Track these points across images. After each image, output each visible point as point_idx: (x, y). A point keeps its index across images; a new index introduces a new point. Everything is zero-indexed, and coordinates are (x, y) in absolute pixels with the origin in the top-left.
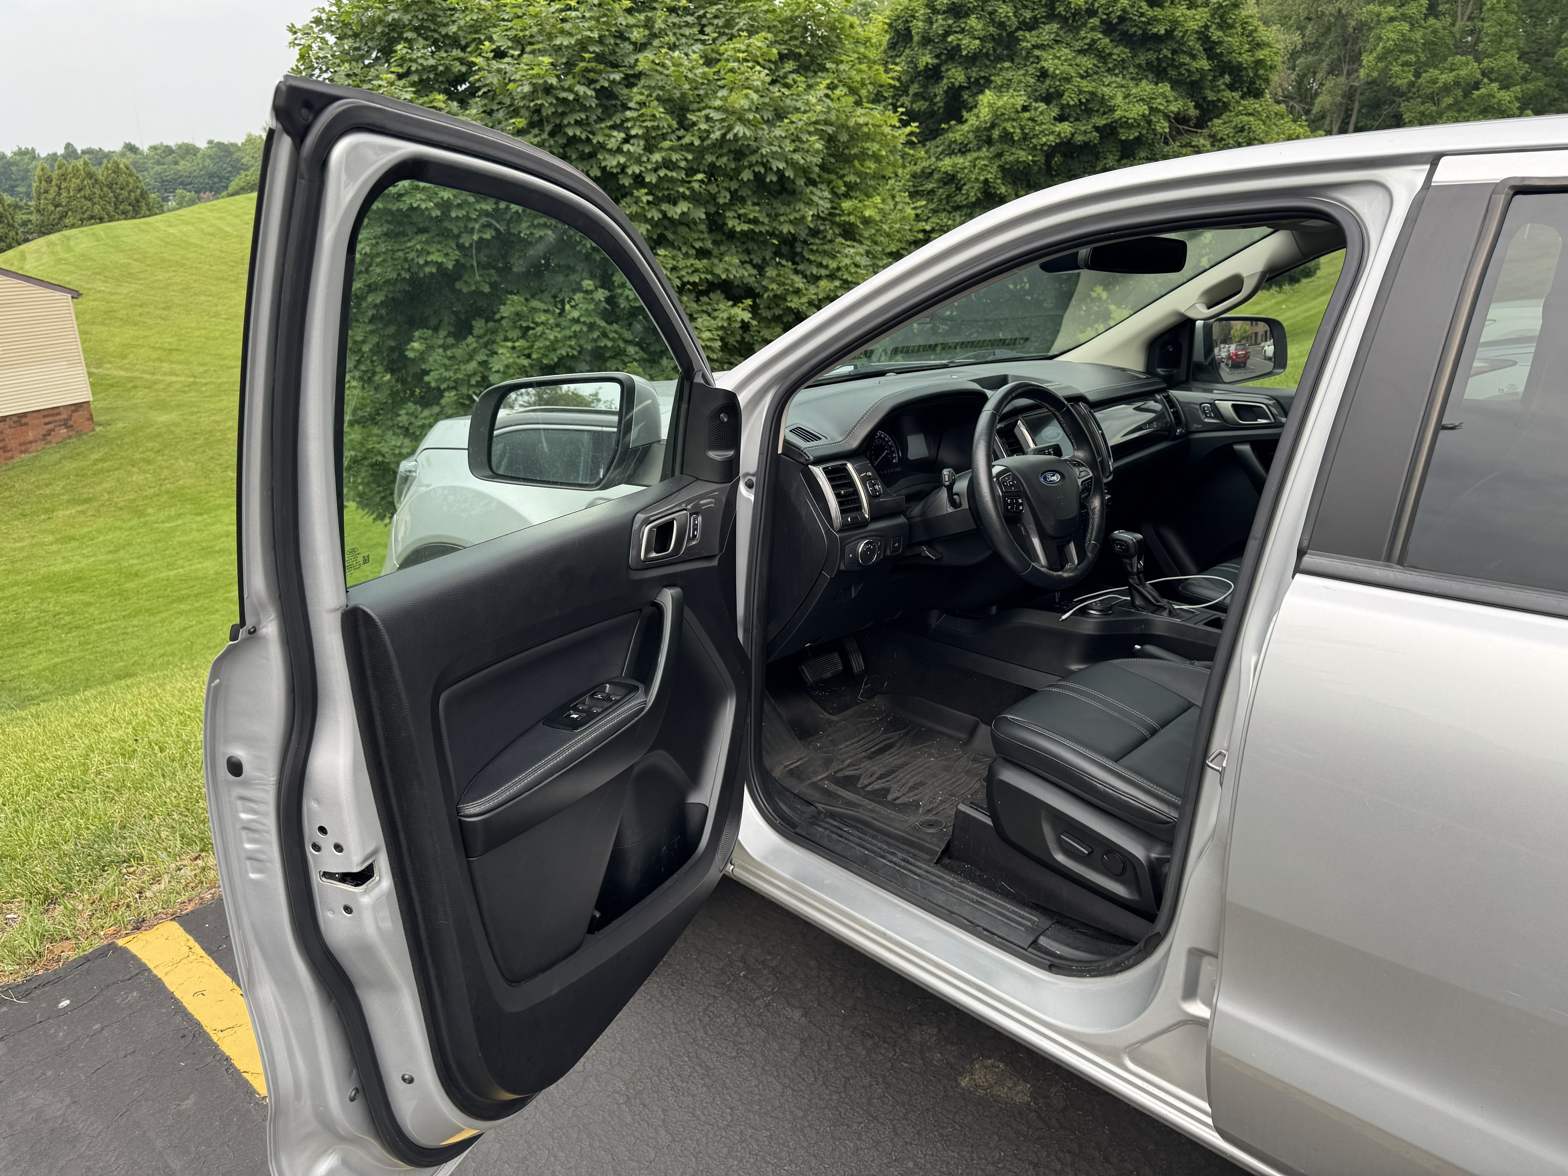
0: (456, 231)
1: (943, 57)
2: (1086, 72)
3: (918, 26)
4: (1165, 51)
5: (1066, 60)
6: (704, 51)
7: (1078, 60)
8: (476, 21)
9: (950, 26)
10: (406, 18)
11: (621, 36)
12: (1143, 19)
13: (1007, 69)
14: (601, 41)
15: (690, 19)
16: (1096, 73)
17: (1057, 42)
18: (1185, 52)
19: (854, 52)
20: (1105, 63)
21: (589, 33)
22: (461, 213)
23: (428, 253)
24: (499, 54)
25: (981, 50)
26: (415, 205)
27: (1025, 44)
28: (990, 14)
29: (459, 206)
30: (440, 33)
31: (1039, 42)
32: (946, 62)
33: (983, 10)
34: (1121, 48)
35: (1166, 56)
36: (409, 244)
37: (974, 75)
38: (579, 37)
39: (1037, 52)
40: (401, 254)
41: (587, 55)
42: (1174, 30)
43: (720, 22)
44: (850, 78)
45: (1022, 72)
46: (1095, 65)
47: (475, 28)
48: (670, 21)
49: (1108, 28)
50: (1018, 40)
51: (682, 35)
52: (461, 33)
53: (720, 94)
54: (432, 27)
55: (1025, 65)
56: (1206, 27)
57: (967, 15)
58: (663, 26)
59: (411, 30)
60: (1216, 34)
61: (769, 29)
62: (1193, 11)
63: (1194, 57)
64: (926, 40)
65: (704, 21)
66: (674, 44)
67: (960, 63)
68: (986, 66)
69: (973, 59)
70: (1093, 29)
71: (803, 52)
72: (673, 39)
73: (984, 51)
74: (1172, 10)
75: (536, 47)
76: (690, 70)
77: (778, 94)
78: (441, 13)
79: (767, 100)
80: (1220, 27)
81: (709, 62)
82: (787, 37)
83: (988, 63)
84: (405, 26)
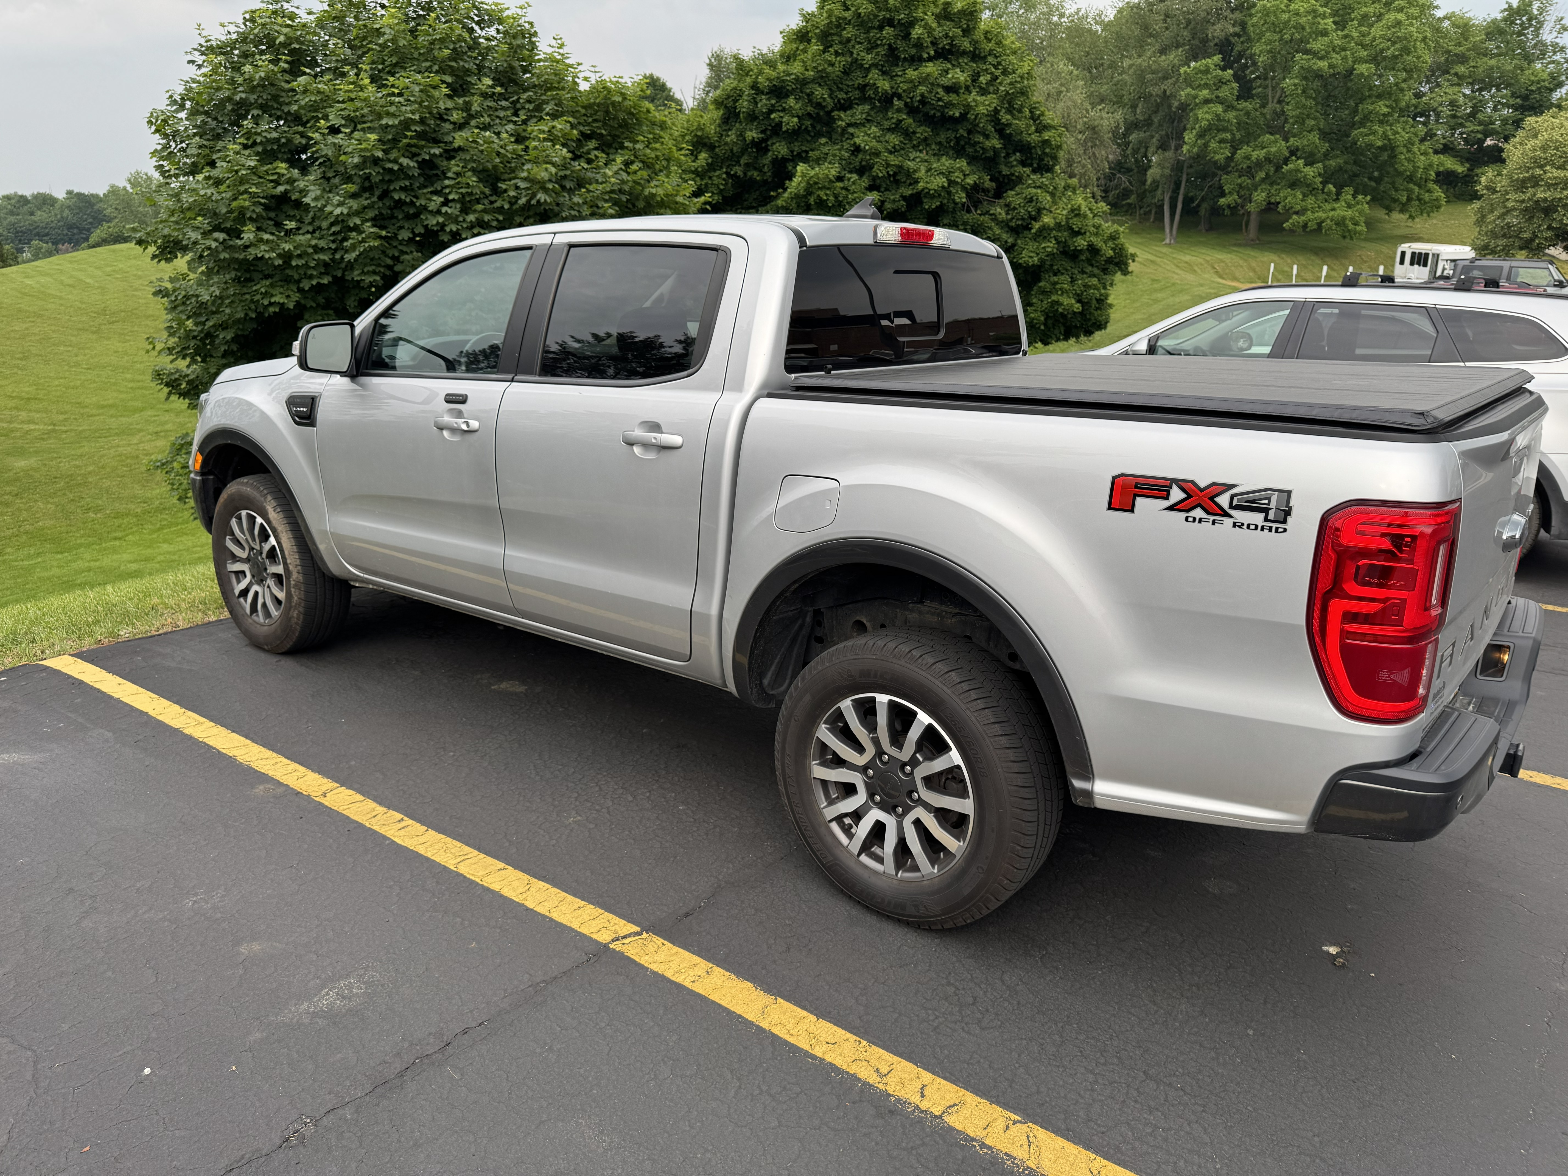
0: (296, 277)
1: (768, 133)
2: (894, 147)
3: (744, 105)
4: (961, 131)
5: (874, 138)
6: (515, 131)
7: (887, 138)
8: (315, 101)
9: (773, 105)
10: (253, 98)
11: (441, 117)
12: (940, 103)
13: (824, 145)
14: (422, 121)
15: (504, 103)
16: (903, 149)
17: (868, 121)
18: (979, 132)
19: (650, 133)
20: (911, 140)
21: (410, 115)
22: (301, 262)
23: (272, 296)
24: (334, 130)
25: (800, 128)
26: (259, 256)
27: (840, 123)
28: (808, 95)
29: (299, 256)
30: (283, 111)
31: (853, 121)
32: (771, 136)
33: (802, 92)
34: (922, 128)
35: (962, 136)
36: (255, 288)
37: (796, 149)
38: (402, 118)
39: (851, 130)
40: (248, 296)
41: (409, 134)
42: (967, 113)
43: (531, 107)
44: (644, 155)
45: (838, 147)
46: (901, 142)
47: (314, 107)
48: (485, 104)
49: (911, 110)
50: (833, 120)
51: (498, 117)
52: (303, 112)
53: (525, 168)
54: (275, 106)
55: (842, 141)
56: (996, 111)
57: (787, 96)
58: (479, 109)
59: (256, 108)
60: (1005, 117)
61: (573, 113)
62: (984, 97)
63: (987, 137)
64: (752, 117)
65: (518, 106)
66: (489, 123)
67: (784, 138)
68: (808, 141)
69: (794, 135)
70: (899, 110)
71: (603, 132)
72: (488, 120)
73: (803, 127)
74: (965, 96)
75: (365, 125)
76: (501, 147)
77: (579, 168)
78: (283, 94)
79: (568, 172)
80: (1010, 111)
81: (520, 139)
82: (590, 120)
83: (809, 138)
84: (251, 104)
